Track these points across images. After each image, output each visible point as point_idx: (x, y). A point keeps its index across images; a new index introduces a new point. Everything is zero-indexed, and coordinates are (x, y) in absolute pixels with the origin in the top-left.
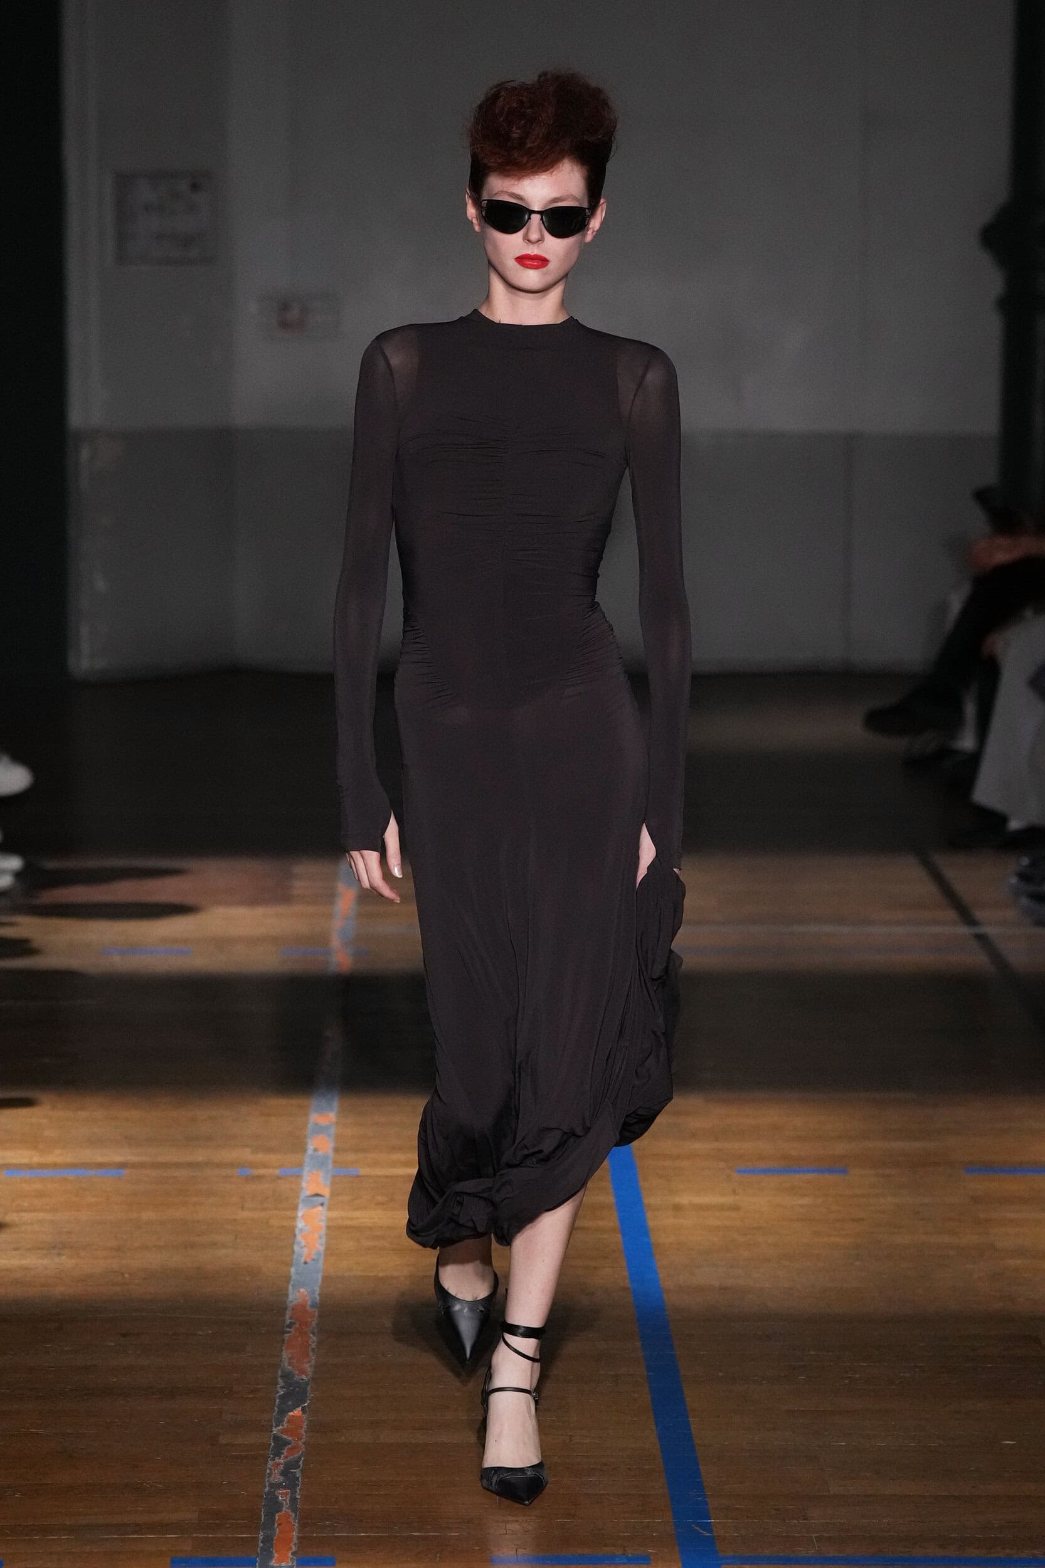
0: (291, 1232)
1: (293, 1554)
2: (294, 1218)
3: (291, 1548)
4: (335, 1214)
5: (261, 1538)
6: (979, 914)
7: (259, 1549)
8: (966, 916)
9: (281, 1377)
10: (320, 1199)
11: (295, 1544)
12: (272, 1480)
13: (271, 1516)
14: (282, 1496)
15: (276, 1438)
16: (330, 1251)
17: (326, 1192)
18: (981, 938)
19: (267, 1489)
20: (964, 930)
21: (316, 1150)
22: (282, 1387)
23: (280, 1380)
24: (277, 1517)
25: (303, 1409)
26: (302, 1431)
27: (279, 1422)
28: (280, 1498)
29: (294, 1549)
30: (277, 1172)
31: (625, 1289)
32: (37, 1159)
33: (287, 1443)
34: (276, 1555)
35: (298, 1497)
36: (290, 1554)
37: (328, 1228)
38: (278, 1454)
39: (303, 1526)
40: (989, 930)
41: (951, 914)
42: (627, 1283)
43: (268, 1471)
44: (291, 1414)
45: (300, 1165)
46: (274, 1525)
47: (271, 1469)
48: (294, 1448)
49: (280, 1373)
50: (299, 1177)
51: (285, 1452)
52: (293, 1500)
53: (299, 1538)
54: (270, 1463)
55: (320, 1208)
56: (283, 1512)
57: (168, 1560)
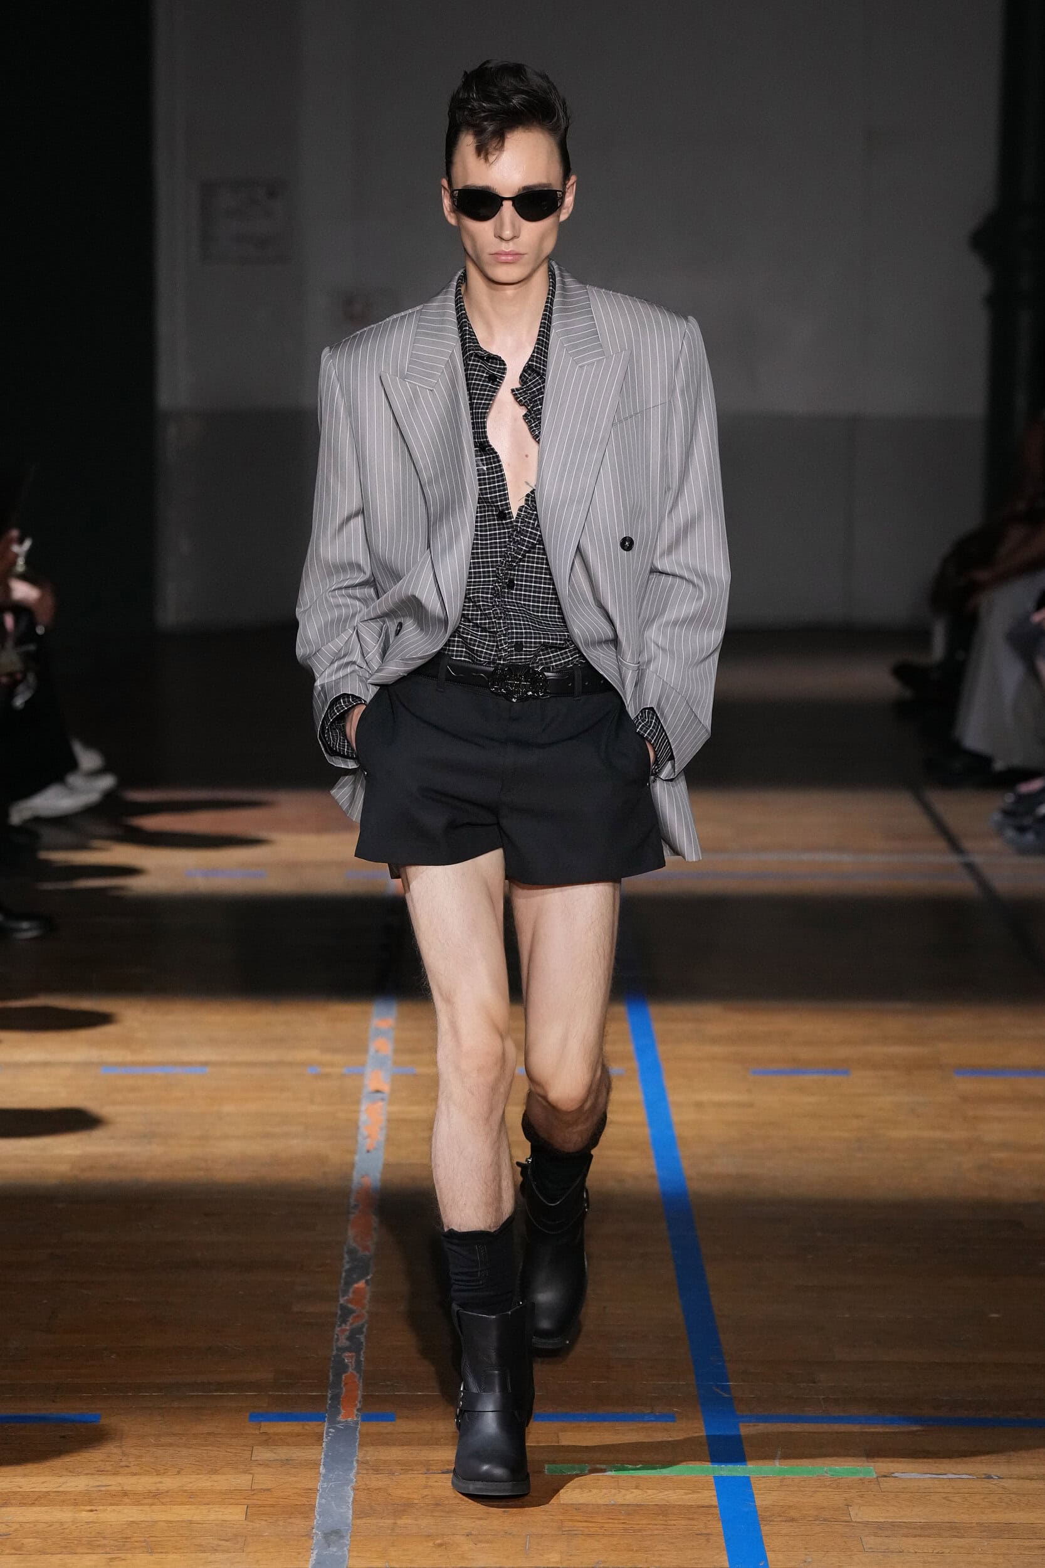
0: (355, 1125)
1: (358, 1410)
2: (358, 1112)
3: (356, 1405)
4: (395, 1108)
5: (329, 1395)
6: (967, 844)
7: (328, 1406)
8: (954, 844)
9: (347, 1253)
10: (379, 1095)
11: (360, 1402)
12: (340, 1344)
13: (338, 1375)
14: (348, 1358)
15: (343, 1307)
16: (389, 1140)
17: (386, 1088)
18: (970, 867)
19: (334, 1353)
20: (953, 859)
21: (377, 1051)
22: (348, 1262)
23: (346, 1256)
24: (343, 1377)
25: (367, 1282)
26: (366, 1301)
27: (345, 1292)
28: (346, 1361)
29: (359, 1406)
30: (344, 1070)
31: (652, 1177)
32: (129, 1057)
33: (351, 1312)
34: (343, 1411)
35: (363, 1359)
36: (356, 1412)
37: (389, 1121)
38: (344, 1321)
39: (366, 1385)
40: (978, 859)
41: (942, 844)
42: (654, 1170)
43: (336, 1336)
44: (356, 1285)
45: (363, 1065)
46: (341, 1383)
47: (338, 1335)
48: (358, 1316)
49: (345, 1249)
50: (361, 1075)
51: (350, 1319)
52: (358, 1362)
53: (363, 1397)
54: (338, 1329)
55: (381, 1104)
56: (349, 1373)
57: (248, 1414)
